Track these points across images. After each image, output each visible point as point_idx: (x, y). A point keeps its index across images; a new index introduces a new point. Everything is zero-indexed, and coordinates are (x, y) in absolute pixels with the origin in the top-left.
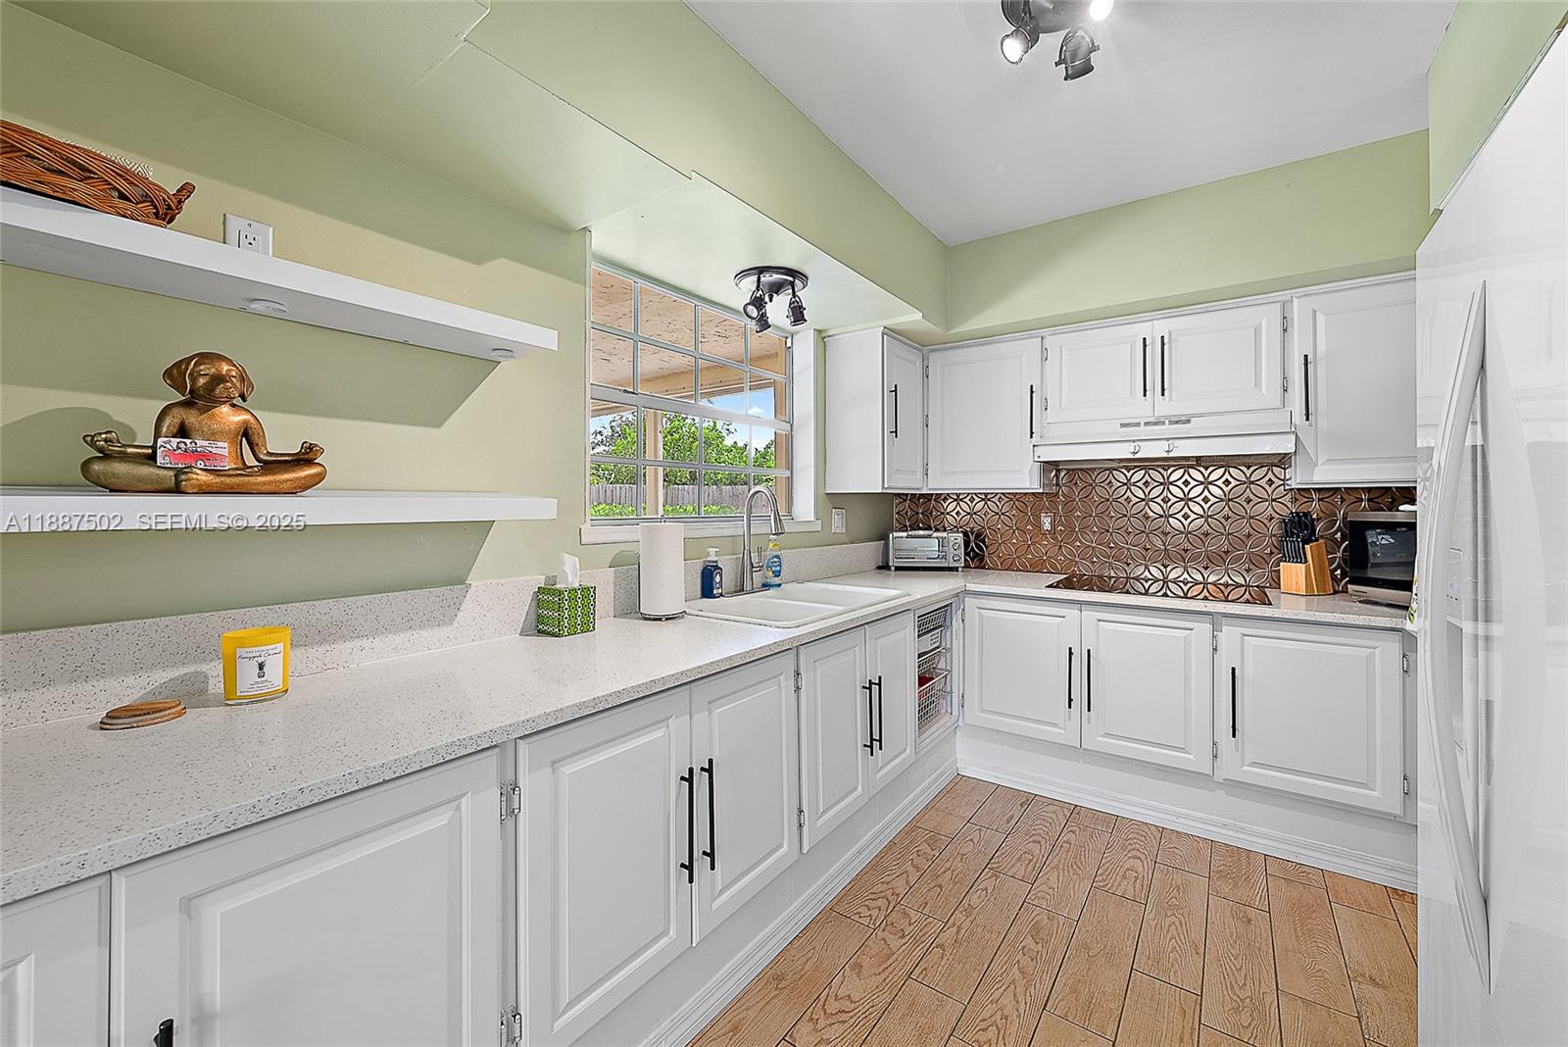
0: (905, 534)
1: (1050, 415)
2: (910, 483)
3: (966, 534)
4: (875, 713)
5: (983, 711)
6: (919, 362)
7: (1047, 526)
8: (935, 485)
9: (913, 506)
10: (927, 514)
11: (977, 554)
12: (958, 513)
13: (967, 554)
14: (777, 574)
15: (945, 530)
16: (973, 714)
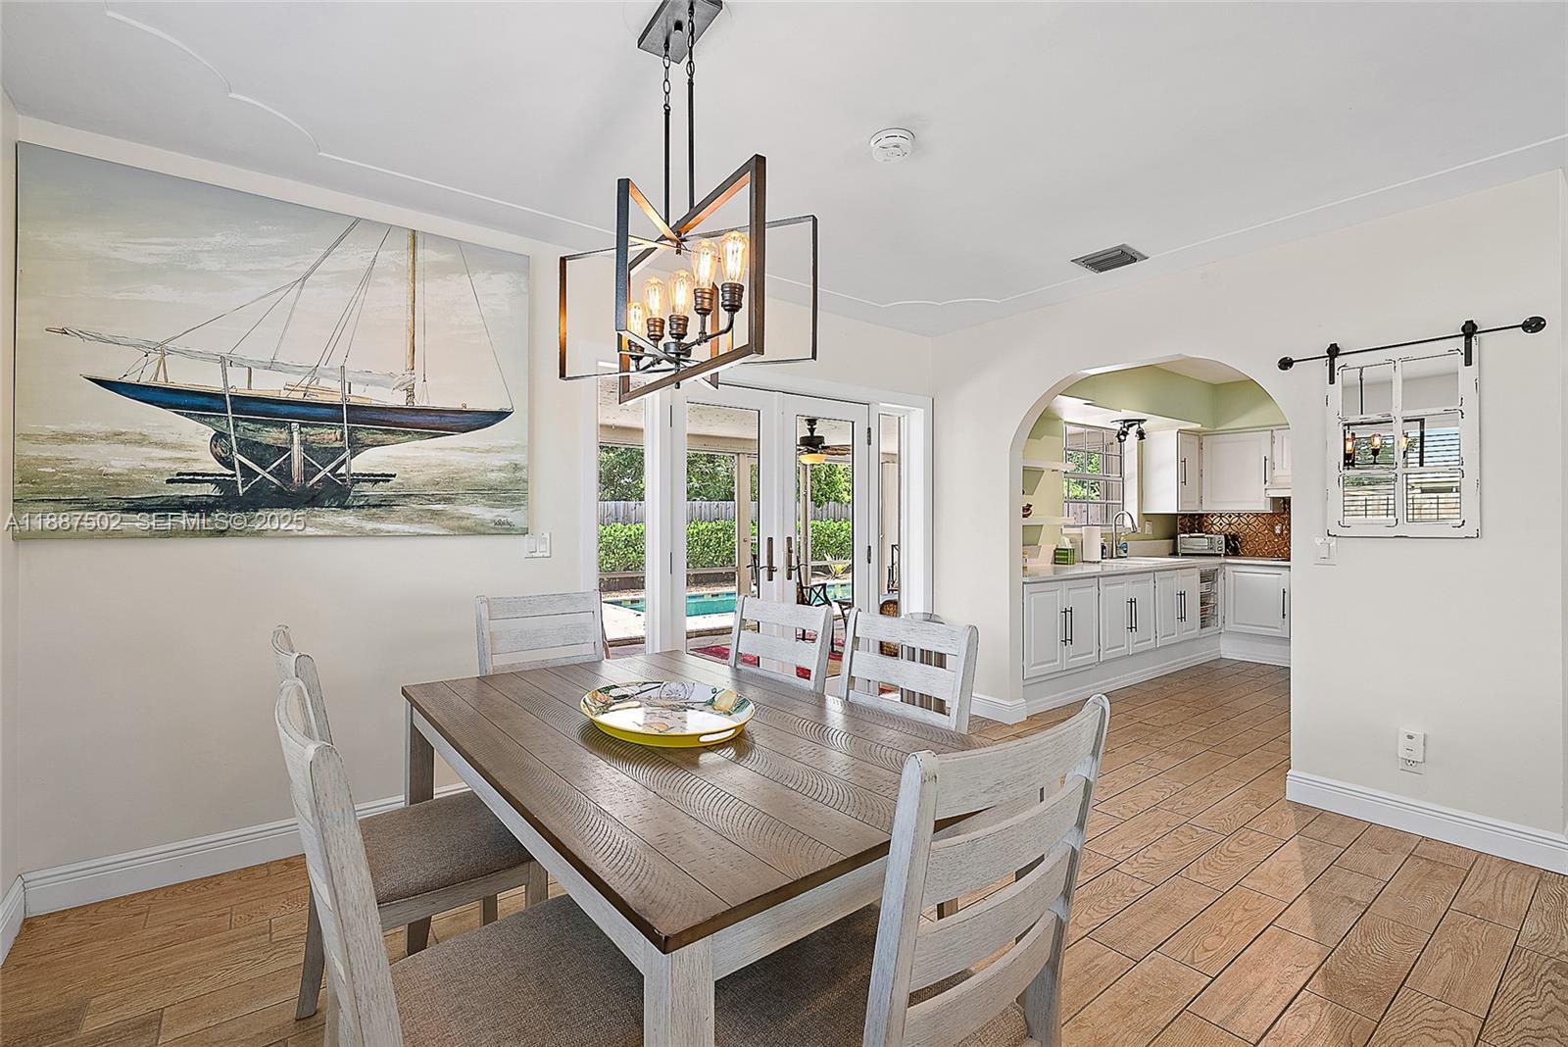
0: (1187, 536)
1: (1276, 472)
2: (1192, 508)
3: (1226, 536)
4: (1182, 605)
5: (1235, 623)
6: (1197, 442)
7: (1278, 532)
8: (1205, 509)
9: (1191, 520)
10: (1201, 524)
11: (1234, 546)
12: (1221, 524)
13: (1226, 547)
14: (1125, 552)
15: (1212, 533)
16: (1230, 626)
